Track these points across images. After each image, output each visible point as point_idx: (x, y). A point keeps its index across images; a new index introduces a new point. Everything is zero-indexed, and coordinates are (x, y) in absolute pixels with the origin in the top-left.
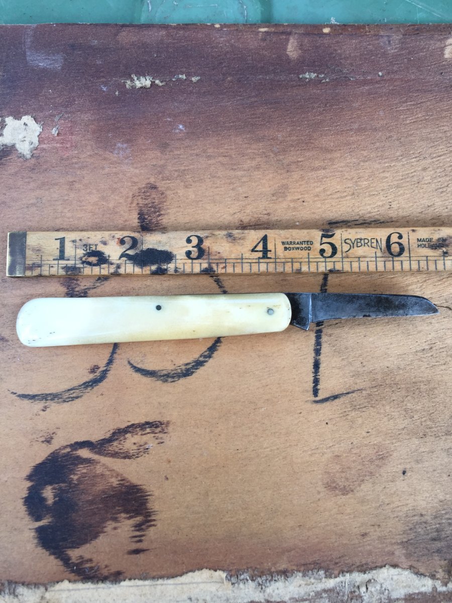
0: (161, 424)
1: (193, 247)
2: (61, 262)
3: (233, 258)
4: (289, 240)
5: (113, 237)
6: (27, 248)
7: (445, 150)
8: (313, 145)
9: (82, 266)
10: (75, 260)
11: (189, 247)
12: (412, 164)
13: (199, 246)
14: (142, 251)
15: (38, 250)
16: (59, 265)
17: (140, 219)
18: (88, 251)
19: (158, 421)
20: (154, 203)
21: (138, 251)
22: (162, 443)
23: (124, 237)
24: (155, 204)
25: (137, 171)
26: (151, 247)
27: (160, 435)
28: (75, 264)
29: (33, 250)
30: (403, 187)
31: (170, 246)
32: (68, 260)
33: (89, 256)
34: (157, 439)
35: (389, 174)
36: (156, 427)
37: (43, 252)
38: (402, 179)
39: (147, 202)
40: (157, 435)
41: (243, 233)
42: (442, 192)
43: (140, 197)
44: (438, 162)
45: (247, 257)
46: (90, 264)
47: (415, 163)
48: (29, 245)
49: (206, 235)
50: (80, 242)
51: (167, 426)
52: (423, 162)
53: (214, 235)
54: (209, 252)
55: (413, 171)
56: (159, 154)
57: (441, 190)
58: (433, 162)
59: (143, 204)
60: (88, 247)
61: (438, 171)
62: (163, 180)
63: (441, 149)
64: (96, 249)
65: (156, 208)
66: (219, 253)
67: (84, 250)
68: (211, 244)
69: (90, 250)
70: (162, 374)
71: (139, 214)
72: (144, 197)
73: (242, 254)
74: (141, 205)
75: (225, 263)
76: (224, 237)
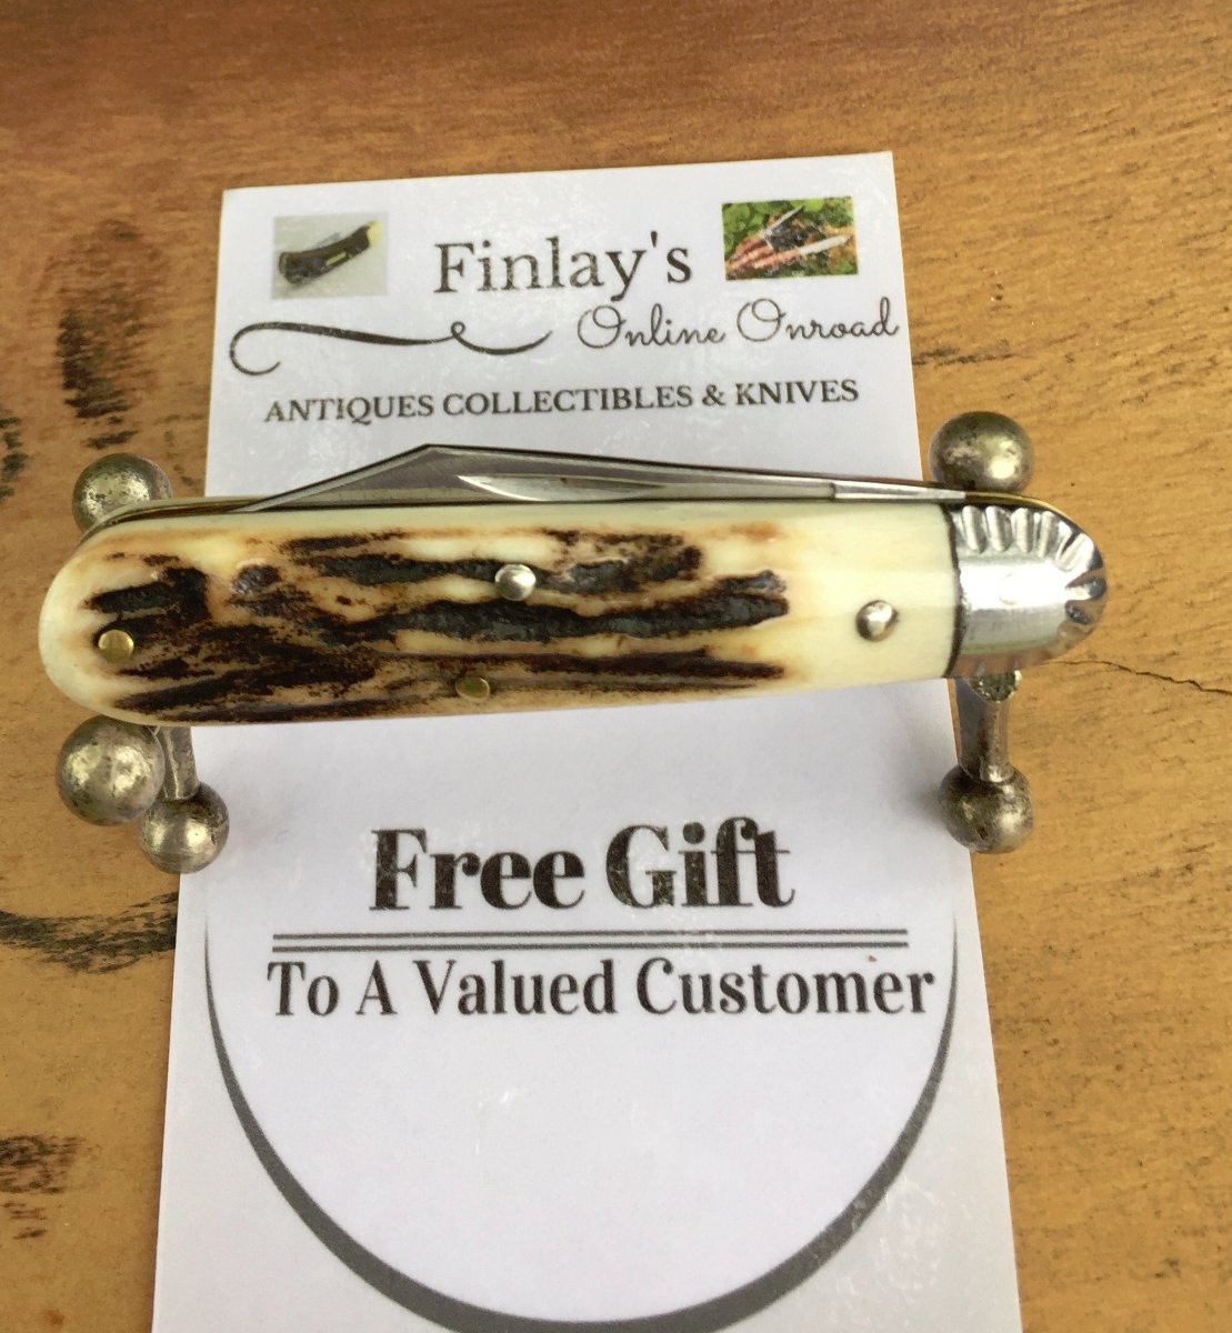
0: (44, 1149)
7: (1208, 102)
8: (707, 92)
12: (1083, 152)
17: (65, 342)
19: (33, 1139)
20: (119, 286)
22: (34, 1234)
24: (126, 289)
25: (74, 180)
27: (34, 1200)
30: (1049, 232)
34: (18, 1215)
35: (993, 188)
36: (20, 1164)
38: (1042, 207)
39: (94, 283)
40: (18, 1198)
42: (1201, 252)
43: (74, 268)
44: (1182, 146)
47: (1093, 150)
51: (64, 1161)
52: (1123, 146)
55: (1084, 175)
56: (159, 125)
57: (1195, 244)
58: (1164, 147)
59: (79, 291)
61: (1184, 175)
62: (162, 209)
63: (1193, 100)
65: (126, 305)
70: (71, 937)
71: (62, 325)
72: (87, 267)
74: (76, 295)
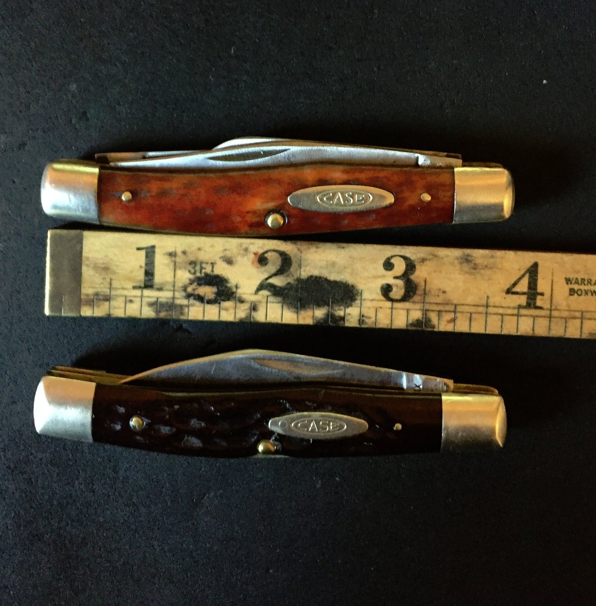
1: (396, 278)
2: (147, 292)
3: (472, 303)
4: (580, 276)
5: (246, 250)
6: (85, 262)
9: (185, 302)
10: (174, 291)
11: (389, 278)
13: (406, 276)
14: (299, 280)
15: (105, 269)
16: (143, 299)
18: (198, 274)
21: (290, 280)
23: (266, 252)
26: (316, 273)
28: (174, 298)
29: (96, 267)
31: (351, 274)
32: (160, 289)
33: (200, 285)
37: (114, 273)
41: (492, 257)
45: (497, 304)
46: (200, 299)
48: (88, 258)
49: (422, 255)
50: (183, 256)
53: (435, 256)
54: (425, 289)
60: (198, 268)
64: (212, 271)
66: (444, 292)
67: (189, 271)
68: (429, 274)
69: (201, 272)
73: (488, 297)
75: (455, 312)
76: (456, 262)
